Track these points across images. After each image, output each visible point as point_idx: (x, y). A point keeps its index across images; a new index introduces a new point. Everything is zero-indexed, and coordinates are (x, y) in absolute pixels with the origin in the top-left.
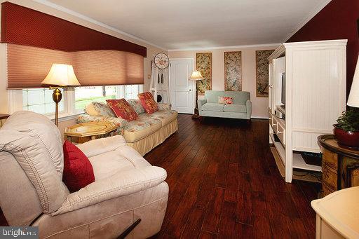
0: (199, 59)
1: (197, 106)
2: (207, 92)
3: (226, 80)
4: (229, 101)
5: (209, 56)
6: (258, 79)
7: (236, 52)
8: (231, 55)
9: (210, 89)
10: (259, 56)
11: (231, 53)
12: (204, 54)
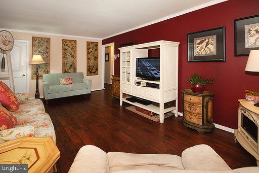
0: (36, 43)
1: (37, 91)
2: (44, 76)
3: (64, 63)
4: (70, 81)
5: (48, 40)
6: (88, 63)
7: (72, 41)
8: (68, 43)
9: (48, 72)
10: (89, 45)
11: (68, 40)
12: (42, 39)
